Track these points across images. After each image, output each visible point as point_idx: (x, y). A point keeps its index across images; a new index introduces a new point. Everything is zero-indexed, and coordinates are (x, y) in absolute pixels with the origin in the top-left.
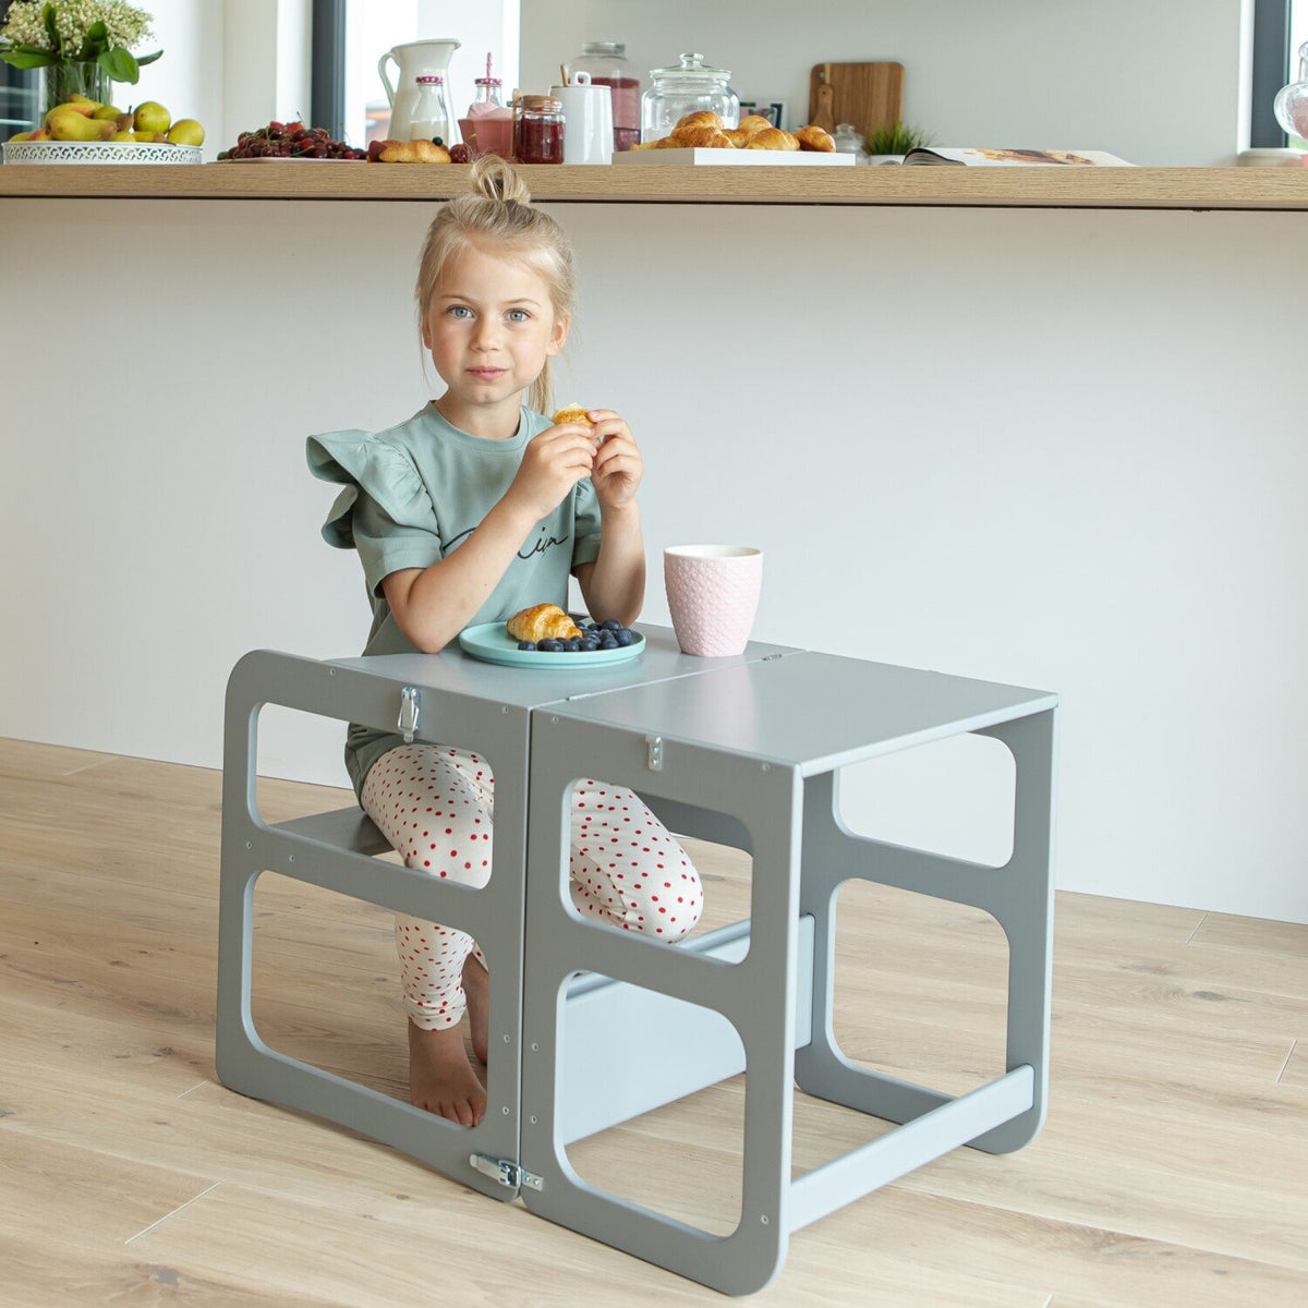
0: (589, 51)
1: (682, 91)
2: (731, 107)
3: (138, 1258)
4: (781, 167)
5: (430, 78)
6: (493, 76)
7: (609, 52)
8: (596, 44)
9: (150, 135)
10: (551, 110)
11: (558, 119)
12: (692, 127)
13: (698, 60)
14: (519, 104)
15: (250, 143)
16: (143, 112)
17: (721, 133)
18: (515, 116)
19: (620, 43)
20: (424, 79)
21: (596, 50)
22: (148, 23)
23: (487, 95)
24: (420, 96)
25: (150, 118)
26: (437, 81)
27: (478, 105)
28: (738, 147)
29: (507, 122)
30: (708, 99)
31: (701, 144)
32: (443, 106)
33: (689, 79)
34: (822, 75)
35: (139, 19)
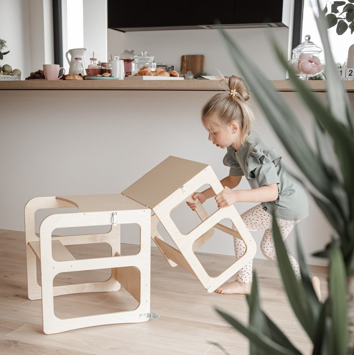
0: (125, 52)
1: (142, 61)
2: (154, 66)
3: (8, 339)
4: (163, 80)
5: (78, 58)
6: (95, 57)
7: (130, 52)
8: (127, 50)
9: (7, 73)
10: (108, 66)
11: (110, 69)
12: (143, 71)
13: (146, 53)
14: (100, 65)
15: (33, 75)
16: (5, 67)
17: (150, 72)
18: (99, 68)
19: (133, 50)
20: (77, 58)
21: (126, 52)
22: (5, 43)
23: (93, 63)
24: (76, 62)
25: (7, 69)
26: (80, 59)
27: (91, 65)
28: (154, 76)
29: (97, 70)
30: (148, 63)
31: (145, 75)
32: (82, 65)
33: (144, 58)
34: (184, 58)
35: (3, 42)
